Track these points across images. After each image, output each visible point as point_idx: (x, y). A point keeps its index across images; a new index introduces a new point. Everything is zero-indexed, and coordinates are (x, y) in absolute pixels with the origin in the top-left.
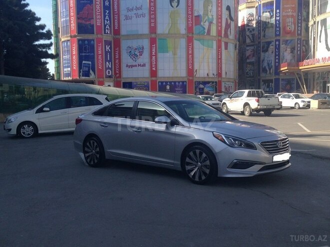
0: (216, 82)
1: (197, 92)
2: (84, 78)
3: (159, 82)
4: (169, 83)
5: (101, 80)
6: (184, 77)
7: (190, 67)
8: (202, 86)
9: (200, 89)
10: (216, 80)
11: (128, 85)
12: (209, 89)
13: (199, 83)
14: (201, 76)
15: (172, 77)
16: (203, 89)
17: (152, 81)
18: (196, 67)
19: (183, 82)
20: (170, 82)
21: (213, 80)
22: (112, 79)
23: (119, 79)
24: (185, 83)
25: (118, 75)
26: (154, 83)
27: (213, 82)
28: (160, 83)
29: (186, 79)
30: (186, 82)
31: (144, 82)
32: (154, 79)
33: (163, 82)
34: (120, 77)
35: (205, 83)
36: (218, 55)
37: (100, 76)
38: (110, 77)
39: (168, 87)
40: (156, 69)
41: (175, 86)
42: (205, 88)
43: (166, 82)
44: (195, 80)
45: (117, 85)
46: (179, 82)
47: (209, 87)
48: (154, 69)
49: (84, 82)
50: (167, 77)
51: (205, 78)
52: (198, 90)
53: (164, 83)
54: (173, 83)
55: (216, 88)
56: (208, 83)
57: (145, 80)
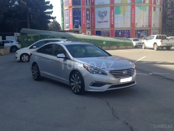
0: (148, 30)
1: (136, 36)
2: (75, 29)
3: (115, 31)
4: (120, 31)
5: (84, 30)
6: (129, 28)
7: (133, 22)
8: (139, 33)
9: (138, 34)
10: (148, 29)
11: (99, 33)
13: (138, 31)
14: (139, 27)
15: (122, 28)
16: (140, 34)
17: (111, 30)
18: (136, 22)
19: (128, 30)
20: (121, 31)
21: (146, 29)
22: (90, 29)
23: (93, 29)
24: (130, 31)
25: (93, 27)
26: (112, 31)
27: (146, 30)
28: (116, 31)
29: (130, 29)
30: (130, 30)
31: (107, 31)
32: (112, 29)
33: (117, 31)
34: (94, 28)
35: (141, 31)
36: (150, 14)
37: (84, 28)
38: (89, 28)
39: (120, 33)
40: (114, 23)
41: (124, 33)
42: (141, 34)
43: (119, 31)
44: (135, 29)
45: (93, 34)
46: (126, 31)
47: (143, 33)
48: (112, 23)
49: (74, 31)
50: (120, 28)
51: (141, 28)
52: (137, 35)
53: (118, 31)
54: (123, 31)
55: (148, 34)
56: (143, 30)
57: (107, 30)
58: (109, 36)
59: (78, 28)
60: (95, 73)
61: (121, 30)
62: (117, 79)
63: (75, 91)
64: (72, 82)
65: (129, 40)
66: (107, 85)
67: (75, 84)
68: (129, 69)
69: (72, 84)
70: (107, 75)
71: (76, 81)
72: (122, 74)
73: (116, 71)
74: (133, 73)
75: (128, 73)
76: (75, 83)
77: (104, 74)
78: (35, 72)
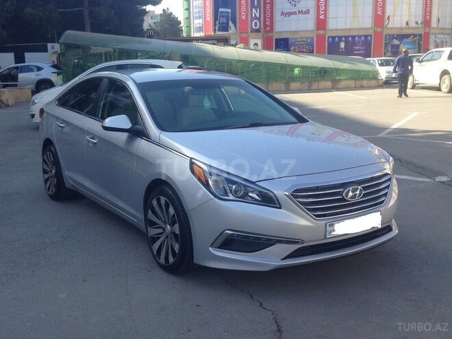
0: (420, 35)
1: (388, 51)
2: (221, 33)
3: (329, 37)
4: (343, 39)
5: (244, 35)
6: (369, 28)
7: (380, 13)
8: (396, 42)
9: (393, 46)
10: (421, 32)
11: (283, 44)
12: (409, 47)
13: (392, 37)
14: (395, 26)
15: (350, 29)
16: (398, 46)
17: (318, 36)
18: (389, 11)
19: (366, 36)
20: (347, 37)
21: (415, 32)
22: (260, 35)
23: (270, 34)
24: (369, 38)
25: (268, 28)
26: (321, 39)
27: (415, 36)
28: (330, 39)
29: (371, 32)
30: (371, 36)
31: (307, 38)
32: (321, 32)
33: (335, 37)
34: (271, 30)
35: (402, 37)
37: (243, 30)
38: (258, 31)
39: (342, 45)
40: (325, 17)
41: (354, 43)
42: (402, 45)
43: (340, 38)
44: (386, 32)
45: (267, 46)
46: (360, 37)
47: (407, 43)
48: (322, 17)
49: (215, 40)
50: (342, 29)
51: (402, 29)
52: (390, 49)
53: (337, 39)
54: (350, 39)
55: (419, 45)
56: (407, 36)
57: (308, 35)
58: (312, 52)
59: (227, 31)
60: (231, 197)
61: (345, 36)
62: (321, 223)
63: (162, 261)
64: (152, 224)
65: (368, 63)
66: (278, 245)
67: (161, 230)
68: (373, 179)
69: (153, 232)
70: (280, 208)
71: (165, 222)
72: (343, 200)
73: (317, 189)
74: (385, 195)
75: (365, 195)
76: (160, 228)
77: (268, 200)
78: (51, 171)
